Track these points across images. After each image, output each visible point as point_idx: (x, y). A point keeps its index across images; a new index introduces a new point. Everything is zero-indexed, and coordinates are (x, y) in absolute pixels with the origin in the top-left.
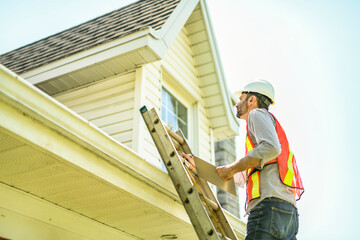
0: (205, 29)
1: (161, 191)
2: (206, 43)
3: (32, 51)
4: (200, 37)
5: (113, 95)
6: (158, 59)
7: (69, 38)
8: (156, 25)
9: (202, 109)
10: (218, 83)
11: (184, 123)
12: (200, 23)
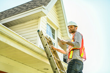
0: (61, 6)
1: (43, 56)
2: (61, 10)
3: (9, 12)
4: (60, 8)
5: (32, 26)
6: (45, 15)
7: (20, 8)
8: (45, 5)
9: (60, 30)
10: (65, 23)
11: (54, 35)
12: (60, 4)
